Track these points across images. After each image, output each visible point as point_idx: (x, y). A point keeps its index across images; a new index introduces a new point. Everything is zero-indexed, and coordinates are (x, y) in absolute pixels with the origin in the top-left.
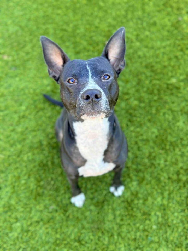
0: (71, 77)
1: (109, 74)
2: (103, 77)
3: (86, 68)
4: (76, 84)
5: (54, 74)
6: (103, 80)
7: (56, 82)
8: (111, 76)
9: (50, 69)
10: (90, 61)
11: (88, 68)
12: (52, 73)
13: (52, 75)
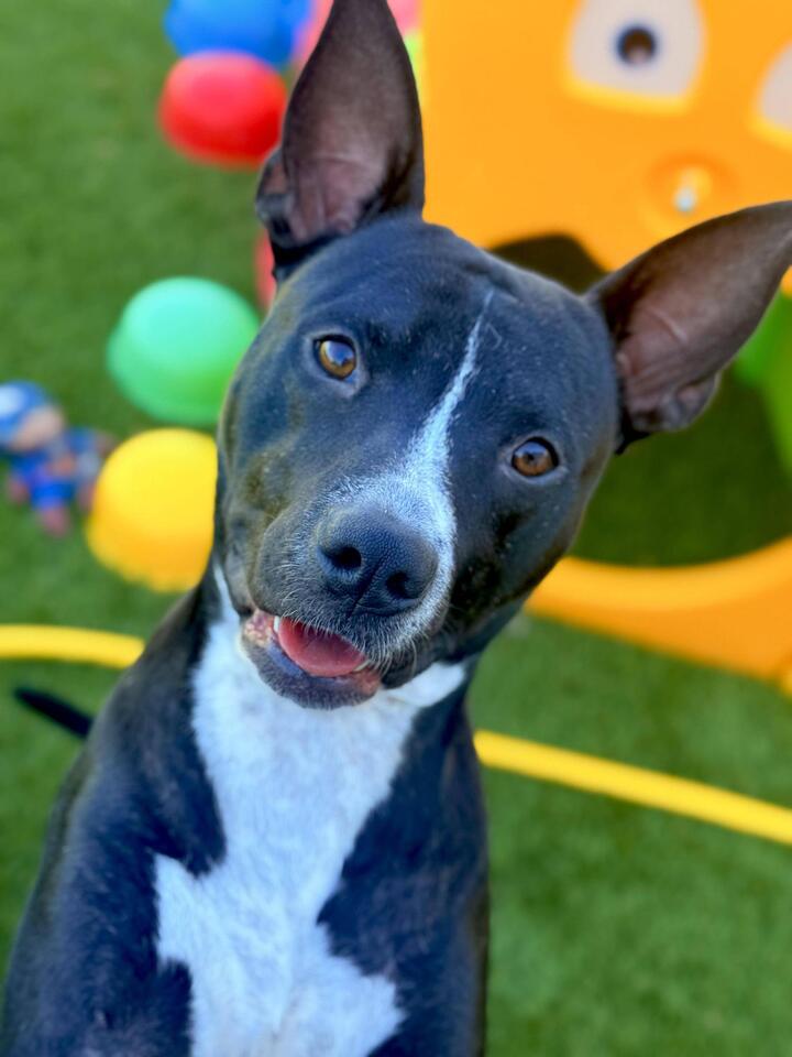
0: (349, 334)
1: (557, 445)
2: (516, 446)
3: (465, 336)
4: (348, 390)
5: (288, 205)
6: (505, 470)
7: (267, 259)
8: (563, 460)
9: (286, 170)
10: (512, 300)
11: (472, 342)
12: (280, 197)
13: (274, 207)
